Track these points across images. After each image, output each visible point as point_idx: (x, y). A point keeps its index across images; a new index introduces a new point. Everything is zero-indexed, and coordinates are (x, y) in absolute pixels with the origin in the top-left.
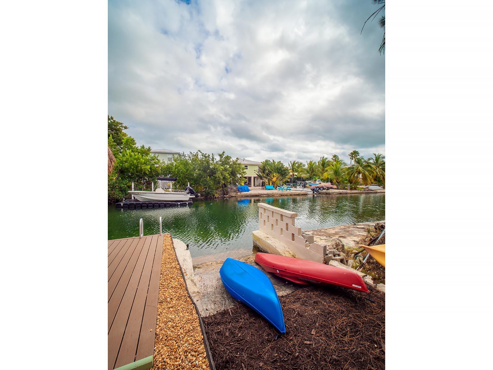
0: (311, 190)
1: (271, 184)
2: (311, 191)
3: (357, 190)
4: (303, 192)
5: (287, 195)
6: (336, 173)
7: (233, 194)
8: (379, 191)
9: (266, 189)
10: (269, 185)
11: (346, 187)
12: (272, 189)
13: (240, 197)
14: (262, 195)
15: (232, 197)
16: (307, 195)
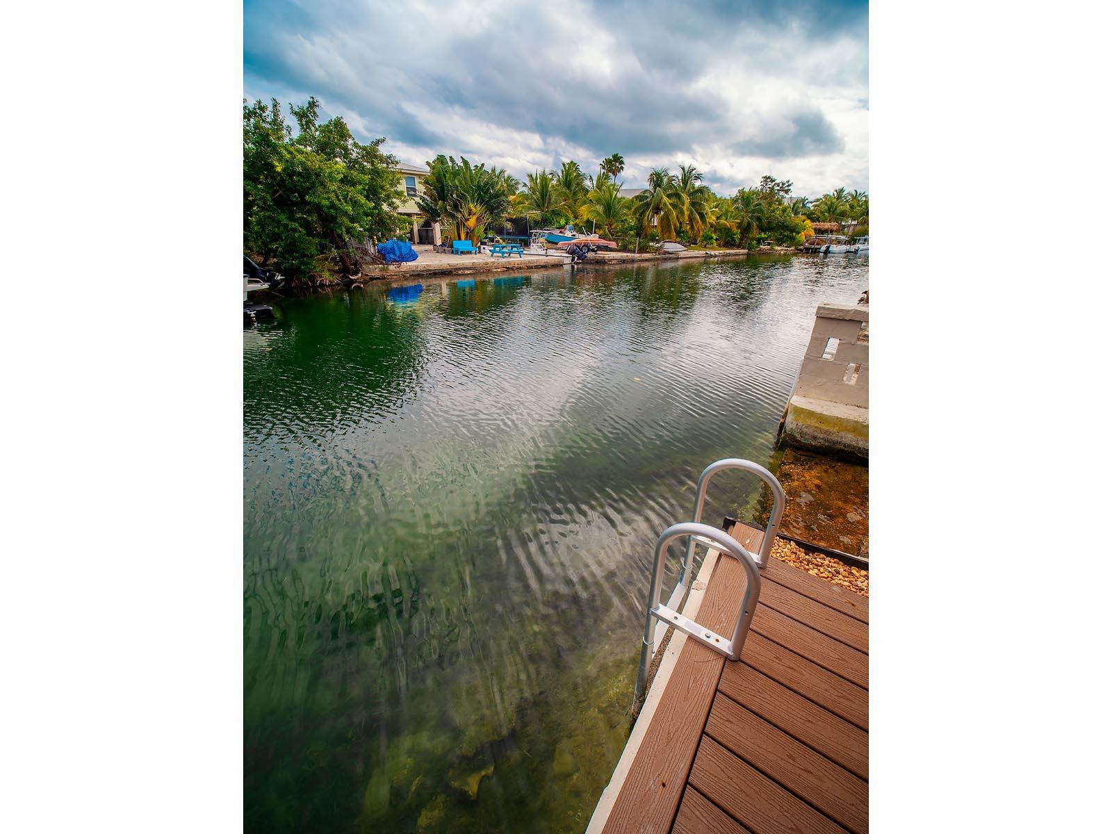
0: (568, 253)
1: (463, 236)
2: (567, 255)
3: (648, 252)
4: (551, 260)
5: (520, 268)
6: (610, 210)
7: (375, 270)
8: (682, 254)
9: (457, 252)
10: (460, 239)
11: (631, 247)
12: (470, 253)
13: (396, 281)
14: (460, 269)
15: (373, 279)
16: (562, 265)
